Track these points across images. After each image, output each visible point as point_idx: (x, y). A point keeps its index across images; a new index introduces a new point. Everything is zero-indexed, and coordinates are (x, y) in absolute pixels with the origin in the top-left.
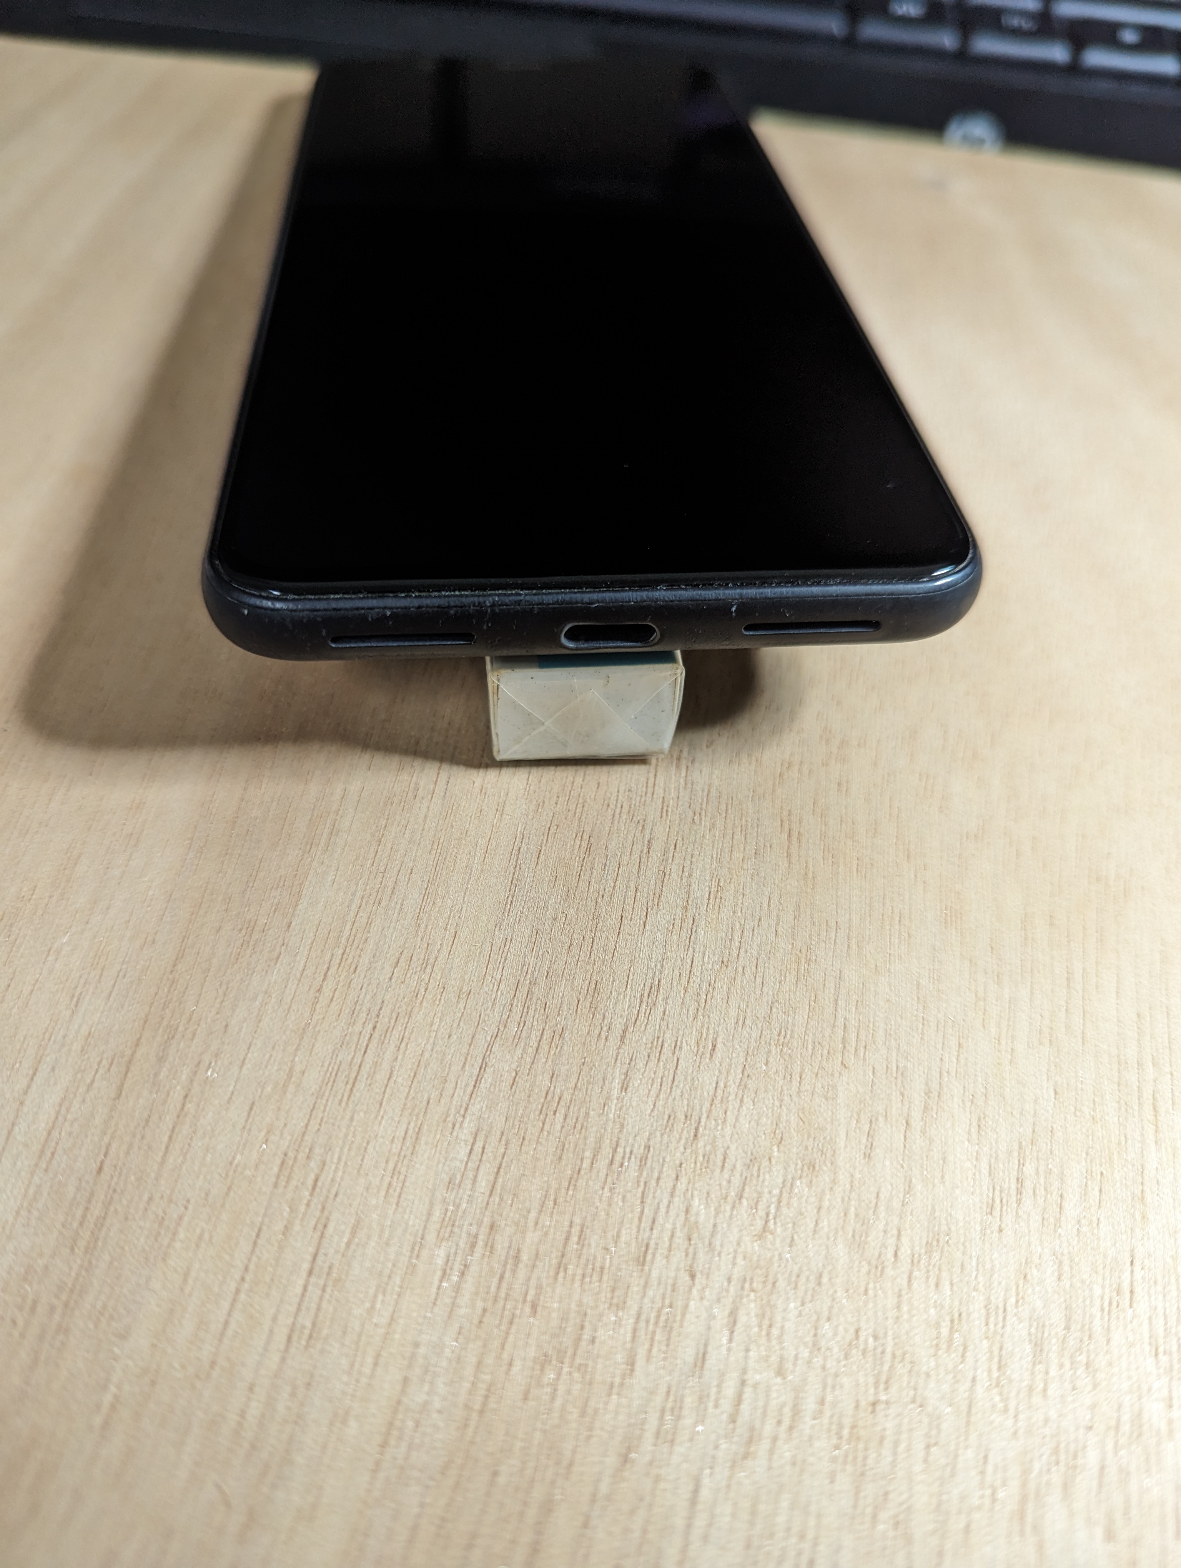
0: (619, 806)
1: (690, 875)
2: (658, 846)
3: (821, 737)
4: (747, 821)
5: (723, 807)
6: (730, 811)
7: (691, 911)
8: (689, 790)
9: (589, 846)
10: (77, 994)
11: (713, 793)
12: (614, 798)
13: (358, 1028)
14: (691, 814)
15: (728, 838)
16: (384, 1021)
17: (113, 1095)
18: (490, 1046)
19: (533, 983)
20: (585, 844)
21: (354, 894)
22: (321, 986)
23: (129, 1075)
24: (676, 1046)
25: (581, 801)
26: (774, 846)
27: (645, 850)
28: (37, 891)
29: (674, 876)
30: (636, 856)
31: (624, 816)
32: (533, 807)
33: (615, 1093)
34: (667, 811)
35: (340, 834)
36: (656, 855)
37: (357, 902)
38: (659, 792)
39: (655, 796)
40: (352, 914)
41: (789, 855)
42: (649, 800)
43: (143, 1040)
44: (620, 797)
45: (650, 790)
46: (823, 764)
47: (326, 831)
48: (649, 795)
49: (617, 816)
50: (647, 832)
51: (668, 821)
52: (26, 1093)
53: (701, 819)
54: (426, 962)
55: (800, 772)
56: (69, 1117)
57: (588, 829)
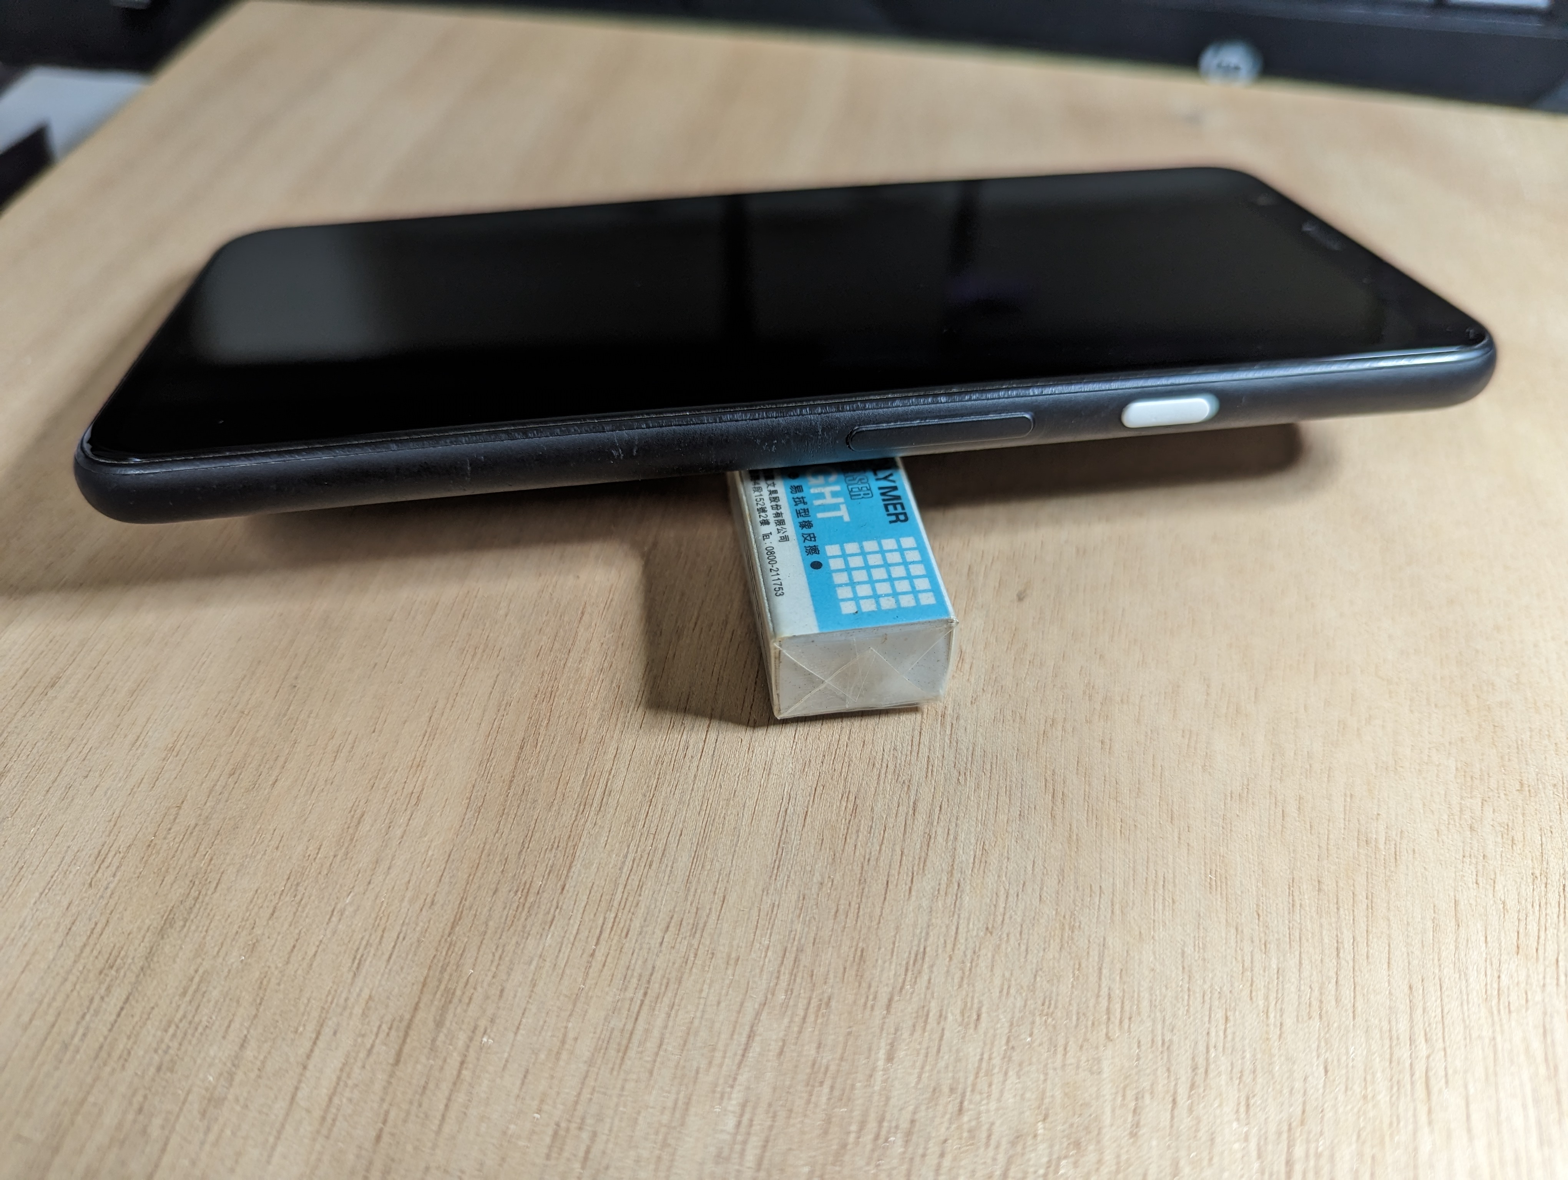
0: (884, 765)
1: (956, 839)
2: (923, 807)
3: (1084, 693)
4: (1011, 781)
5: (988, 767)
6: (994, 771)
7: (957, 876)
8: (953, 749)
9: (855, 807)
10: (358, 957)
11: (978, 752)
12: (879, 757)
13: (629, 994)
14: (956, 773)
15: (993, 800)
16: (655, 987)
17: (391, 1061)
18: (758, 1014)
19: (800, 950)
20: (850, 806)
21: (626, 856)
22: (594, 950)
23: (408, 1040)
24: (941, 1016)
25: (846, 760)
26: (1037, 807)
27: (911, 812)
28: (322, 850)
29: (940, 839)
30: (901, 819)
31: (890, 777)
32: (799, 767)
33: (881, 1063)
34: (932, 771)
35: (612, 794)
36: (921, 818)
37: (629, 863)
38: (924, 751)
39: (920, 755)
40: (624, 876)
41: (1053, 817)
42: (914, 759)
43: (422, 1005)
44: (886, 756)
45: (915, 748)
46: (1087, 721)
47: (600, 791)
48: (914, 754)
49: (883, 776)
50: (913, 792)
51: (933, 782)
52: (309, 1057)
53: (966, 779)
54: (695, 926)
55: (1064, 729)
56: (350, 1083)
57: (854, 789)
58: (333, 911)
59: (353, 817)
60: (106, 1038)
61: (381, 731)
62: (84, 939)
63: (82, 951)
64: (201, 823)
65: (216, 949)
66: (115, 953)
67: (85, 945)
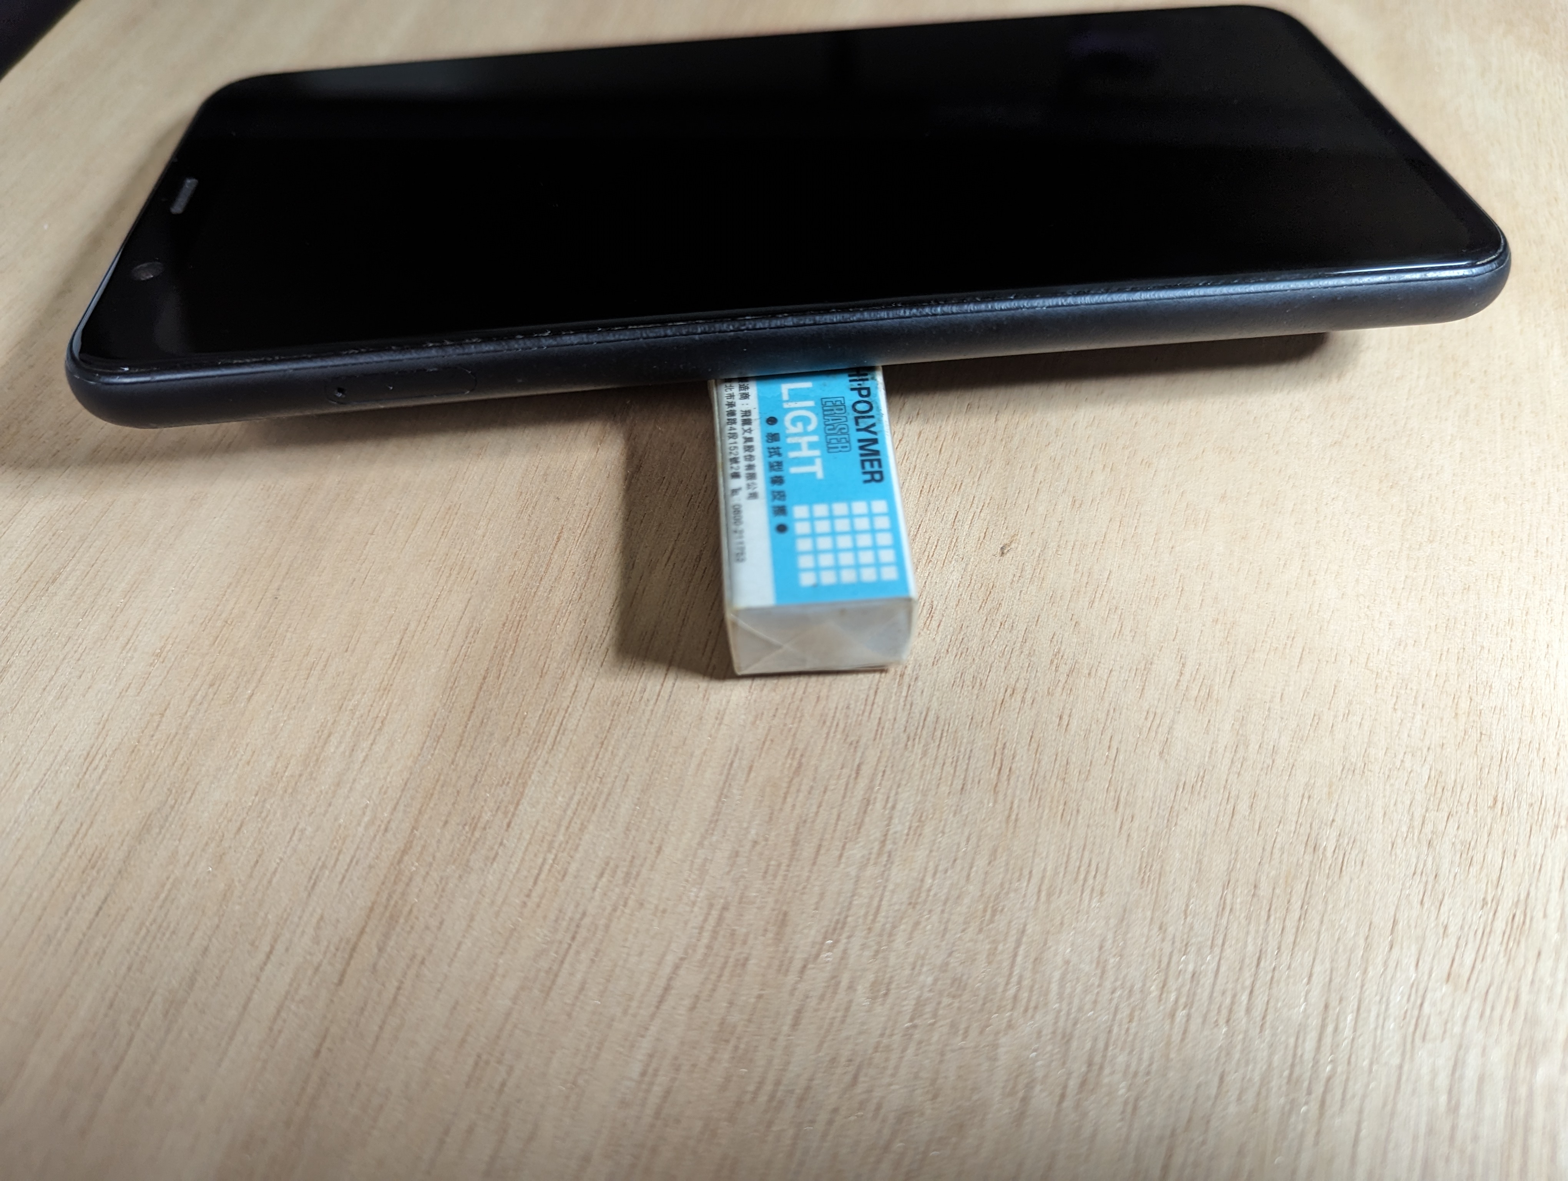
0: (835, 724)
1: (893, 807)
2: (866, 770)
3: (1052, 662)
4: (959, 752)
5: (938, 733)
6: (944, 739)
7: (889, 846)
8: (906, 713)
9: (800, 764)
11: (931, 718)
12: (831, 714)
13: (559, 936)
14: (905, 739)
15: (937, 770)
16: (583, 933)
18: (677, 967)
19: (725, 908)
20: (795, 764)
21: (571, 798)
22: (530, 890)
24: (851, 987)
25: (799, 715)
26: (982, 782)
27: (854, 776)
29: (879, 805)
30: (843, 781)
31: (838, 736)
32: (751, 719)
33: (786, 1029)
34: (881, 734)
35: (566, 733)
36: (863, 783)
37: (573, 806)
38: (877, 711)
39: (872, 716)
40: (567, 819)
41: (996, 792)
42: (865, 718)
44: (838, 714)
45: (868, 708)
46: (1049, 693)
47: (555, 728)
48: (867, 714)
49: (832, 735)
50: (859, 754)
51: (881, 745)
53: (914, 746)
54: (628, 874)
55: (1023, 701)
57: (801, 746)
58: (294, 830)
59: (320, 737)
60: (84, 935)
61: (353, 651)
62: (71, 837)
63: (68, 850)
64: (181, 732)
65: (187, 858)
66: (97, 854)
67: (71, 844)
